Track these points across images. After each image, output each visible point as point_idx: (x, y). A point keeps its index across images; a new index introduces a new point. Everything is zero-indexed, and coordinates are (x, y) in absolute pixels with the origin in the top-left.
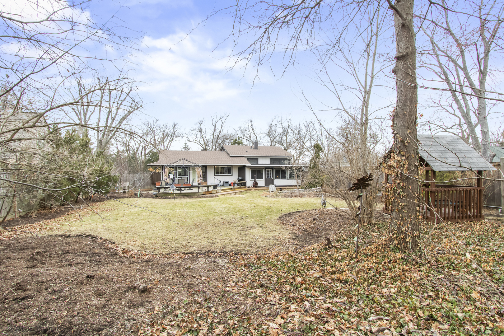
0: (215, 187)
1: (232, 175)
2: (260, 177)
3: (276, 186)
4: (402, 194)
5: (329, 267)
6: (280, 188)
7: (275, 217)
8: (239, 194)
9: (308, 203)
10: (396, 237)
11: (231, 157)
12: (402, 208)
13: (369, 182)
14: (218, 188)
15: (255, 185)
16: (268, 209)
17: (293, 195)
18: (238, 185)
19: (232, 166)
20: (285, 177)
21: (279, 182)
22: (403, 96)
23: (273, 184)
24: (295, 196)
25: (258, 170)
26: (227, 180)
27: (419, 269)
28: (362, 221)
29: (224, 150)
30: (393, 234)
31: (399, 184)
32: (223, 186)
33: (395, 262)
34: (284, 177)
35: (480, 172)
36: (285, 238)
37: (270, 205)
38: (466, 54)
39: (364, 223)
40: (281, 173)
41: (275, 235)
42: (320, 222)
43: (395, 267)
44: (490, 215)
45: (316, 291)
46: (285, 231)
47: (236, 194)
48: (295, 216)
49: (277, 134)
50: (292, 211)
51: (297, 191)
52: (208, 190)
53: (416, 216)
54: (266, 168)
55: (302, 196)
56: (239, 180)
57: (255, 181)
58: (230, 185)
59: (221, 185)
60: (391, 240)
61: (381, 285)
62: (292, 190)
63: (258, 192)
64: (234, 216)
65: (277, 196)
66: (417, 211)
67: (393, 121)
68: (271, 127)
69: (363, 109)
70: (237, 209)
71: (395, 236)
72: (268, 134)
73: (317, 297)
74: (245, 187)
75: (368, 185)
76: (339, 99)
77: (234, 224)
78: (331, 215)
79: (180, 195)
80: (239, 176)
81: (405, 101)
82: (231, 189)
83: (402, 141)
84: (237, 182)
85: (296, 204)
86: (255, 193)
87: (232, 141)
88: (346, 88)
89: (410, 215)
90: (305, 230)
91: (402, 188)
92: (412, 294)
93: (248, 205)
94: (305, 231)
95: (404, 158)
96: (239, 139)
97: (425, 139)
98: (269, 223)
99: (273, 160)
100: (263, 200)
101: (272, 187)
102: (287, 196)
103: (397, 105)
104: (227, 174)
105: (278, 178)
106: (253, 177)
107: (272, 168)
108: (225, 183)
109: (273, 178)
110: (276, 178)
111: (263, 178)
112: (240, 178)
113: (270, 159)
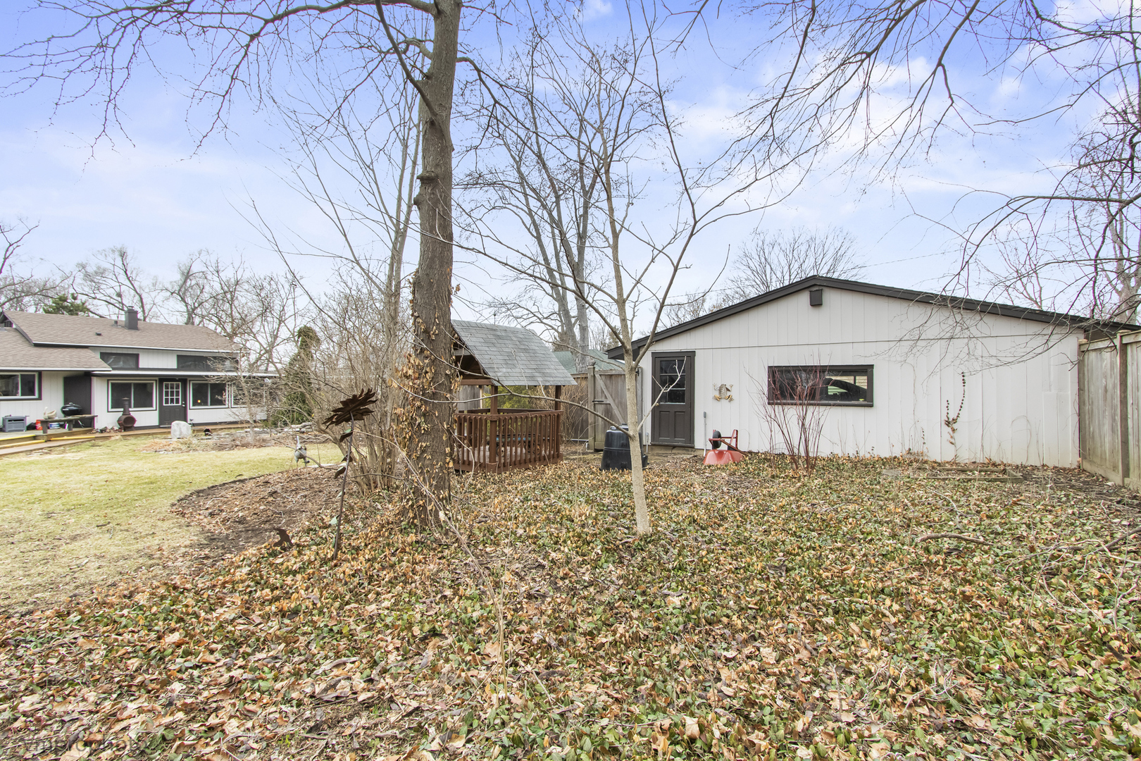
1: (40, 398)
2: (145, 401)
3: (194, 425)
4: (424, 426)
5: (267, 591)
6: (206, 429)
7: (164, 503)
8: (64, 452)
9: (271, 459)
10: (412, 506)
11: (37, 345)
12: (423, 452)
13: (370, 407)
15: (127, 424)
16: (152, 483)
17: (238, 443)
18: (62, 426)
19: (40, 373)
20: (221, 403)
21: (199, 414)
22: (428, 250)
23: (185, 420)
24: (243, 446)
25: (137, 385)
26: (15, 414)
27: (440, 555)
28: (372, 485)
30: (408, 501)
31: (419, 408)
32: (2, 430)
33: (403, 551)
34: (218, 402)
35: (558, 388)
36: (176, 549)
37: (161, 473)
38: (562, 203)
39: (376, 487)
40: (210, 393)
41: (148, 544)
42: (284, 498)
43: (401, 561)
44: (575, 453)
45: (212, 652)
46: (183, 532)
47: (50, 450)
48: (223, 493)
49: (206, 296)
50: (221, 480)
51: (248, 435)
53: (445, 463)
54: (162, 380)
55: (262, 444)
56: (66, 413)
57: (126, 413)
58: (32, 427)
60: (403, 512)
61: (367, 600)
62: (239, 433)
63: (133, 440)
64: (21, 514)
65: (190, 447)
66: (446, 455)
67: (413, 293)
68: (187, 275)
69: (391, 265)
70: (38, 494)
71: (410, 503)
72: (181, 293)
73: (213, 664)
74: (90, 432)
75: (368, 412)
76: (345, 236)
77: (13, 535)
78: (317, 479)
80: (66, 401)
81: (432, 259)
82: (35, 438)
83: (426, 331)
84: (61, 416)
85: (241, 464)
86: (121, 444)
87: (50, 302)
88: (359, 216)
89: (435, 462)
90: (242, 521)
91: (424, 415)
92: (417, 601)
93: (87, 478)
94: (240, 522)
95: (427, 361)
96: (75, 298)
97: (487, 332)
98: (142, 518)
99: (185, 360)
100: (141, 462)
101: (178, 427)
102: (221, 447)
103: (420, 264)
104: (19, 396)
105: (200, 404)
106: (116, 403)
107: (184, 380)
108: (7, 422)
109: (186, 404)
110: (195, 403)
111: (152, 406)
112: (71, 407)
113: (178, 356)
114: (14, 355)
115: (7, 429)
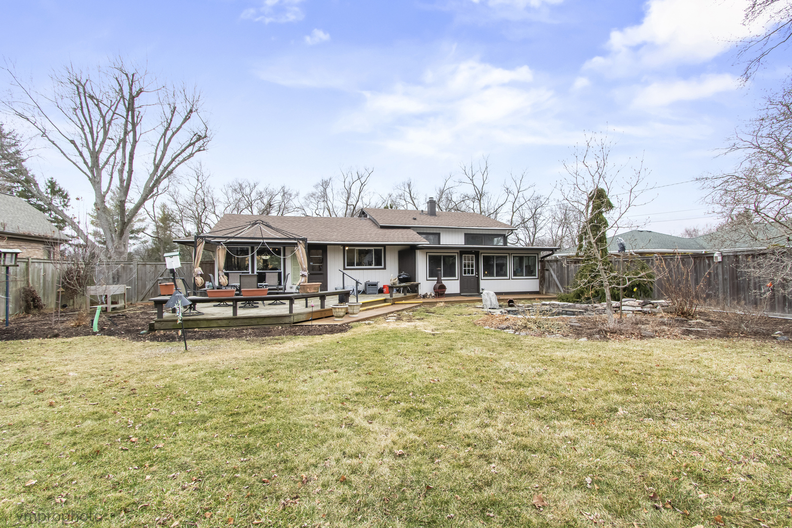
0: (344, 297)
1: (385, 268)
2: (450, 273)
6: (508, 299)
11: (382, 227)
14: (352, 299)
15: (440, 291)
19: (384, 246)
20: (504, 274)
21: (491, 284)
25: (445, 257)
26: (373, 280)
29: (366, 216)
32: (364, 292)
34: (502, 273)
40: (496, 264)
47: (399, 315)
52: (322, 305)
54: (463, 252)
56: (401, 281)
57: (439, 281)
58: (382, 292)
59: (359, 292)
74: (415, 297)
79: (232, 323)
80: (400, 271)
82: (385, 301)
84: (397, 283)
101: (489, 296)
104: (373, 267)
105: (488, 275)
107: (475, 252)
108: (368, 286)
109: (478, 274)
110: (485, 275)
111: (455, 276)
112: (404, 276)
113: (465, 234)
114: (370, 234)
115: (368, 292)
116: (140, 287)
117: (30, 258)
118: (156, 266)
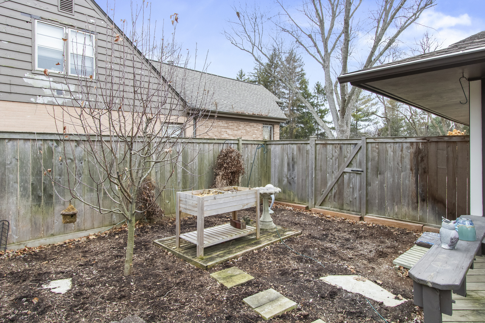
116: (319, 182)
117: (240, 140)
118: (341, 148)
